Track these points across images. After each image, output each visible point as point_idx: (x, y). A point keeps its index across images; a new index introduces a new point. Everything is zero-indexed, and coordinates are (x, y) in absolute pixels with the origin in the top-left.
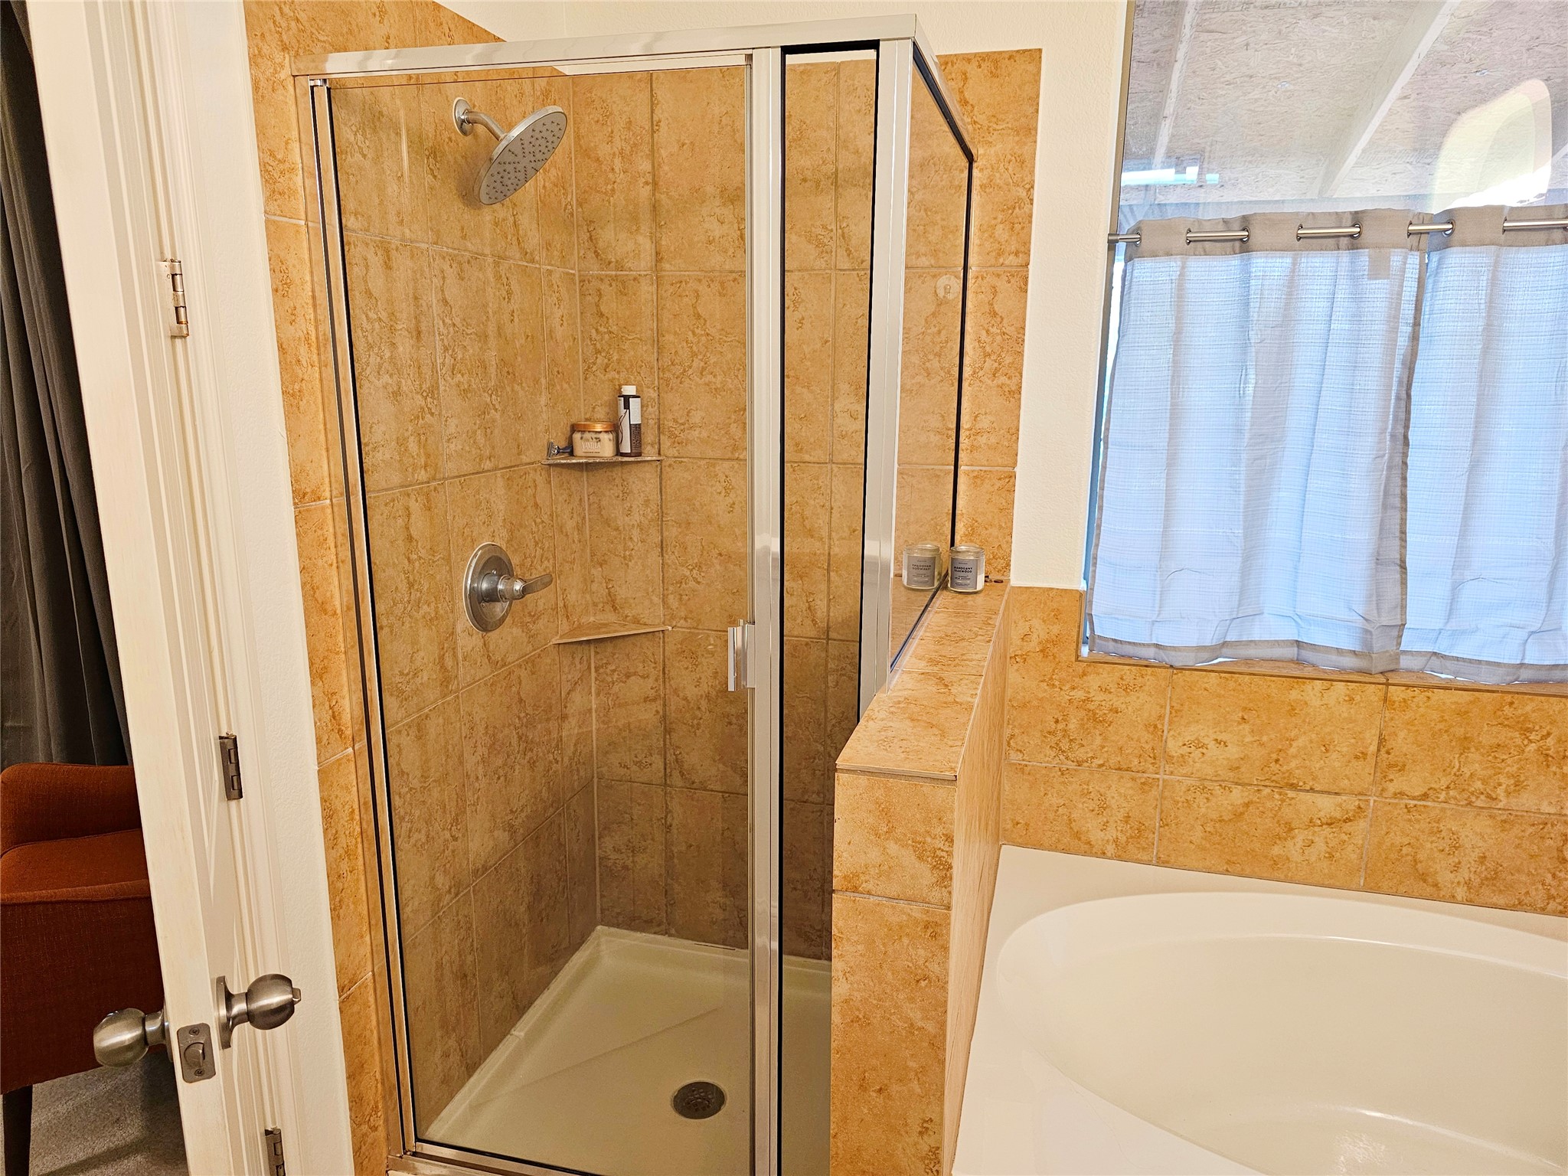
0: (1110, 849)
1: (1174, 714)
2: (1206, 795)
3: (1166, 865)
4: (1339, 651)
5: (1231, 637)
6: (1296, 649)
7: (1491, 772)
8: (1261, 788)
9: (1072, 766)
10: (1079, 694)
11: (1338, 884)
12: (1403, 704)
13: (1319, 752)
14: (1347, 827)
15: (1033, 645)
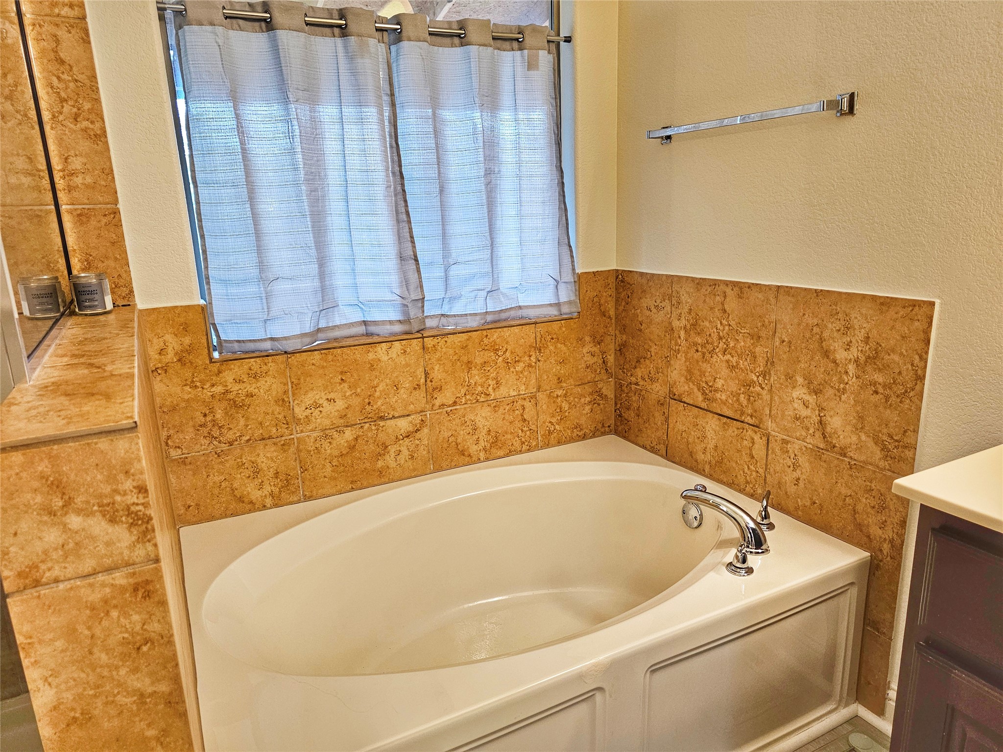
0: (269, 502)
1: (295, 387)
2: (329, 440)
3: (311, 499)
4: (391, 322)
5: (322, 324)
6: (364, 327)
7: (484, 379)
8: (363, 425)
9: (225, 447)
10: (219, 389)
11: (419, 473)
12: (433, 349)
13: (393, 391)
14: (418, 435)
15: (170, 356)
